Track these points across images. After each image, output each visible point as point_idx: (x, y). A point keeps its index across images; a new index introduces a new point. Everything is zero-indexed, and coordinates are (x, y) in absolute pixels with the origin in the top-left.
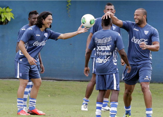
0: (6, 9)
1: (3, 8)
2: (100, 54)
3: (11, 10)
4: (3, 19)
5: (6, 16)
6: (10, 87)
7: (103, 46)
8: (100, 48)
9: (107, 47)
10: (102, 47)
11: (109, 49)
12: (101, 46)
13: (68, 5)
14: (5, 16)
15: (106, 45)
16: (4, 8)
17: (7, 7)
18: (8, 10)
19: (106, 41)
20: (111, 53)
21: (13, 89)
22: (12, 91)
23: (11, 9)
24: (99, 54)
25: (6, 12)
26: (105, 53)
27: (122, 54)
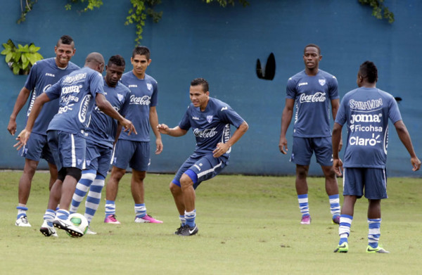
0: (30, 46)
1: (23, 45)
2: (356, 128)
3: (38, 49)
4: (25, 64)
5: (29, 59)
6: (38, 185)
7: (364, 114)
8: (358, 118)
9: (374, 116)
10: (363, 116)
11: (379, 121)
12: (360, 114)
13: (137, 40)
14: (27, 60)
15: (372, 114)
16: (26, 46)
17: (31, 44)
18: (33, 48)
19: (372, 105)
20: (381, 129)
21: (43, 188)
22: (41, 192)
23: (38, 46)
24: (354, 130)
25: (30, 52)
26: (371, 127)
27: (399, 126)
